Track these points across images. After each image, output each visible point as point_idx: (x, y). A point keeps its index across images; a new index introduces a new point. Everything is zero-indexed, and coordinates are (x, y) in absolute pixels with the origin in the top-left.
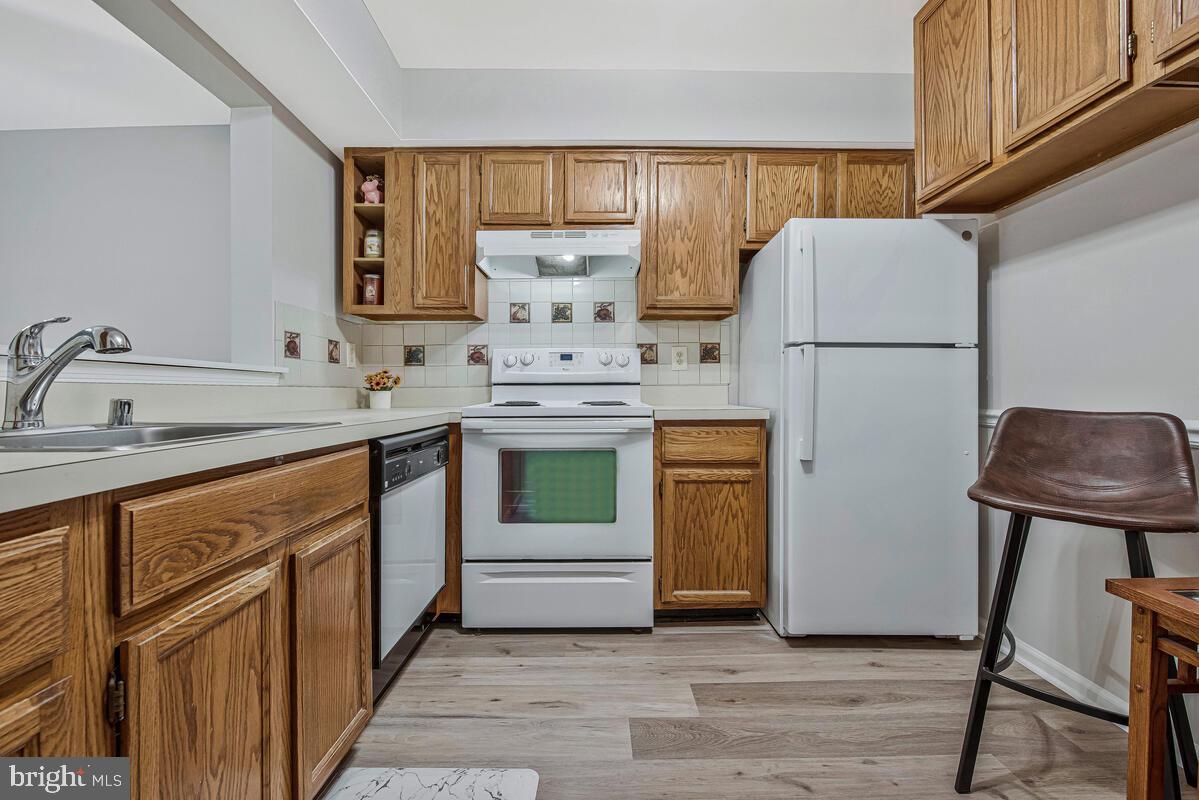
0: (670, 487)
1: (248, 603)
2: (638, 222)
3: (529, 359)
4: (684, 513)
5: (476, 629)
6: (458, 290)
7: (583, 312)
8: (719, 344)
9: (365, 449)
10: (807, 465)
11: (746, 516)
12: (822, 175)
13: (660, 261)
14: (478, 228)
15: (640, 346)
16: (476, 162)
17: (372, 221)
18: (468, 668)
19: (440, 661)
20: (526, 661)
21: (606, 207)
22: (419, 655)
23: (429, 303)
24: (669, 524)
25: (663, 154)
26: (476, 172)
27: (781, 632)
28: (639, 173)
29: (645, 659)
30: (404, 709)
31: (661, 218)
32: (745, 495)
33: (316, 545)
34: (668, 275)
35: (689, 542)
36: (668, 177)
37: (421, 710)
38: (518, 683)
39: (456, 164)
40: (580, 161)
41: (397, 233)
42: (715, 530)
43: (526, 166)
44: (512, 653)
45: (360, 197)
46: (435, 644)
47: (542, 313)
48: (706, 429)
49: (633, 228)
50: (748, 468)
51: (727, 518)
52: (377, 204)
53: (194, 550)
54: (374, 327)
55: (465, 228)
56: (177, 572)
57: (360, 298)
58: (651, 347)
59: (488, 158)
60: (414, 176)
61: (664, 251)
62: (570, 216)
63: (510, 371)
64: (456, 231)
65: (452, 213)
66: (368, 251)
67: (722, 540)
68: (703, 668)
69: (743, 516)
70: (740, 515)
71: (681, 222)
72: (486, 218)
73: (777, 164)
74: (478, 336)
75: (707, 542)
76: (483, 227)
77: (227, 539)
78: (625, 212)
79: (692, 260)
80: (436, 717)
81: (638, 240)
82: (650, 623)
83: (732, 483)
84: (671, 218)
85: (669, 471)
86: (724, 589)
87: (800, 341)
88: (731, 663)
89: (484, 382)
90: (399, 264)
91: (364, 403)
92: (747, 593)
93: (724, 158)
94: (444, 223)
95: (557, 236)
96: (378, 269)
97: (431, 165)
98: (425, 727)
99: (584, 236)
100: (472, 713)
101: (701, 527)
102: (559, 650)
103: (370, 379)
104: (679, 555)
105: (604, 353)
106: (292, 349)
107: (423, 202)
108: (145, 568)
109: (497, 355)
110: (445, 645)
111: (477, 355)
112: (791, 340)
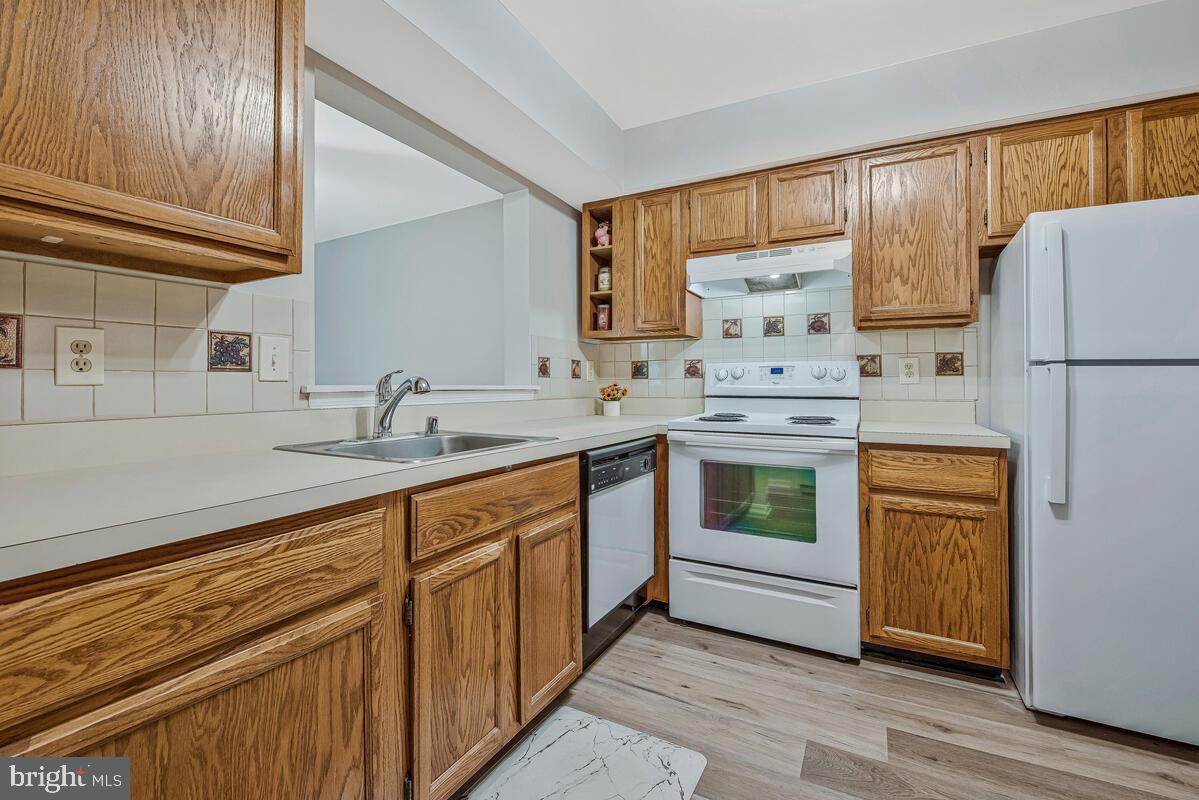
0: (878, 515)
1: (486, 566)
2: (849, 230)
3: (739, 372)
4: (896, 545)
5: (682, 620)
6: (670, 314)
7: (795, 325)
8: (962, 354)
9: (576, 459)
10: (1060, 510)
11: (978, 558)
12: (1101, 143)
13: (875, 269)
14: (688, 257)
15: (860, 358)
16: (685, 198)
17: (604, 260)
18: (668, 653)
19: (647, 640)
20: (719, 659)
21: (811, 220)
22: (633, 630)
23: (646, 326)
24: (878, 554)
25: (874, 156)
26: (686, 206)
27: (1028, 704)
28: (849, 182)
29: (841, 689)
30: (612, 673)
31: (875, 224)
32: (977, 533)
33: (535, 530)
34: (885, 284)
35: (903, 577)
36: (884, 179)
37: (625, 677)
38: (708, 677)
39: (668, 204)
40: (785, 180)
41: (621, 270)
42: (936, 569)
43: (731, 194)
44: (710, 650)
45: (594, 242)
46: (646, 625)
47: (753, 327)
48: (922, 455)
49: (843, 239)
50: (983, 503)
51: (953, 557)
52: (607, 246)
53: (451, 527)
54: (608, 347)
55: (676, 259)
56: (442, 540)
57: (595, 326)
58: (873, 358)
59: (695, 193)
60: (634, 219)
61: (880, 259)
62: (775, 235)
63: (720, 385)
64: (669, 261)
65: (666, 246)
66: (601, 286)
67: (946, 581)
68: (908, 716)
69: (974, 558)
70: (970, 555)
71: (900, 225)
72: (694, 247)
73: (1030, 141)
74: (693, 352)
75: (926, 579)
76: (692, 255)
77: (471, 522)
78: (833, 223)
79: (914, 266)
80: (634, 686)
81: (850, 250)
82: (857, 655)
83: (959, 518)
84: (888, 223)
85: (876, 497)
86: (949, 636)
87: (1046, 358)
88: (944, 718)
89: (699, 394)
90: (623, 295)
91: (599, 411)
92: (981, 647)
93: (954, 147)
94: (658, 256)
95: (762, 256)
96: (607, 300)
97: (648, 208)
98: (625, 692)
99: (789, 252)
100: (663, 692)
101: (918, 563)
102: (754, 659)
103: (603, 391)
104: (891, 588)
105: (817, 366)
106: (544, 370)
107: (641, 239)
108: (424, 535)
109: (709, 369)
110: (653, 628)
111: (693, 369)
112: (1034, 357)
